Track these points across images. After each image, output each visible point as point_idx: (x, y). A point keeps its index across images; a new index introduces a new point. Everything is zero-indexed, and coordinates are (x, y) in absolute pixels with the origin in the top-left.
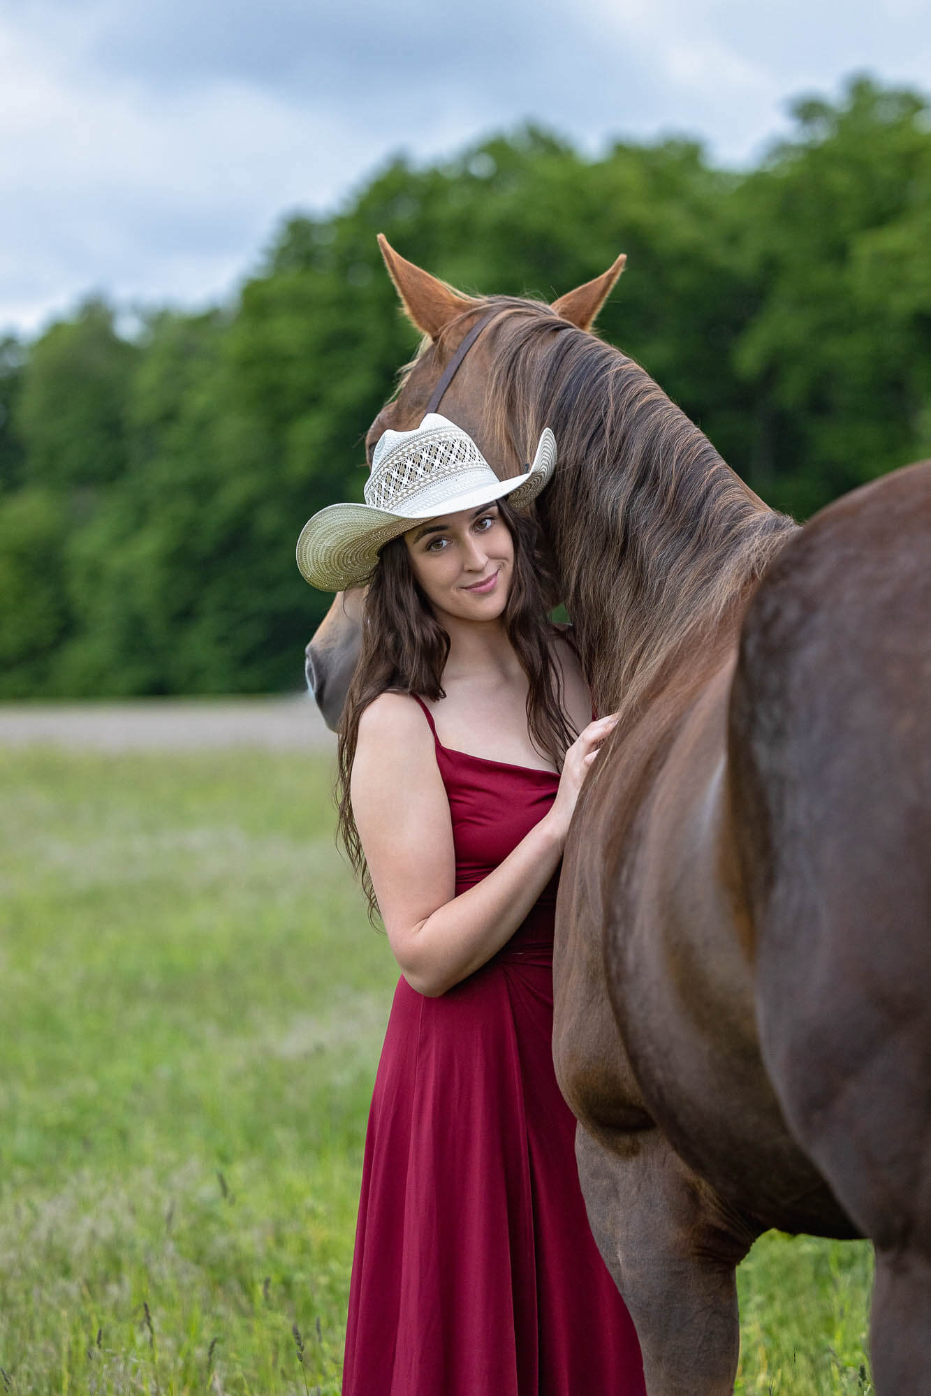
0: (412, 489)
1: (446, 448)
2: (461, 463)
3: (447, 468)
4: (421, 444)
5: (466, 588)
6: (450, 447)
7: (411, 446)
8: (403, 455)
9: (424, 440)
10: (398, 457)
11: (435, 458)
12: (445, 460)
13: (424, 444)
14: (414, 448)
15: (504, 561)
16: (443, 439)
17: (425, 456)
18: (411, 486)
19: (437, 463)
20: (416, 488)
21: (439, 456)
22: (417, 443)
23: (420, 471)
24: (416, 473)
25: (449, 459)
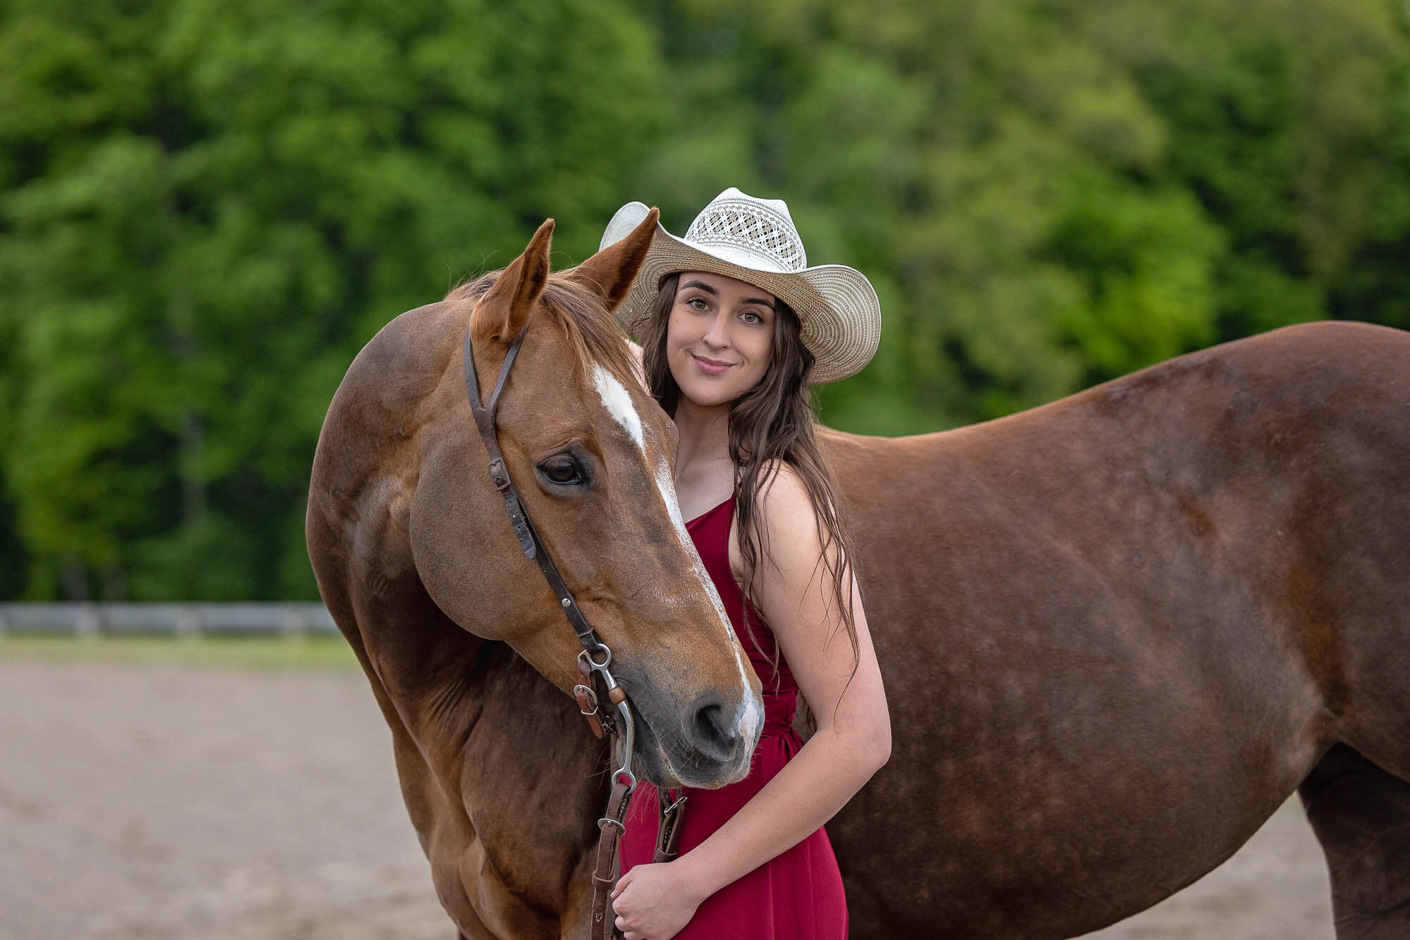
0: (710, 239)
1: (763, 227)
2: (766, 248)
3: (750, 242)
4: (746, 209)
5: (694, 357)
6: (767, 229)
7: (737, 205)
8: (725, 208)
9: (751, 208)
10: (740, 207)
11: (748, 227)
12: (754, 234)
13: (748, 211)
14: (738, 208)
15: (745, 361)
16: (768, 219)
17: (741, 220)
18: (710, 236)
19: (746, 232)
20: (713, 240)
21: (752, 228)
22: (744, 206)
23: (727, 229)
24: (723, 229)
25: (758, 236)
